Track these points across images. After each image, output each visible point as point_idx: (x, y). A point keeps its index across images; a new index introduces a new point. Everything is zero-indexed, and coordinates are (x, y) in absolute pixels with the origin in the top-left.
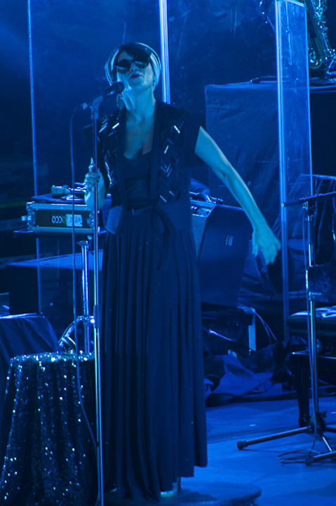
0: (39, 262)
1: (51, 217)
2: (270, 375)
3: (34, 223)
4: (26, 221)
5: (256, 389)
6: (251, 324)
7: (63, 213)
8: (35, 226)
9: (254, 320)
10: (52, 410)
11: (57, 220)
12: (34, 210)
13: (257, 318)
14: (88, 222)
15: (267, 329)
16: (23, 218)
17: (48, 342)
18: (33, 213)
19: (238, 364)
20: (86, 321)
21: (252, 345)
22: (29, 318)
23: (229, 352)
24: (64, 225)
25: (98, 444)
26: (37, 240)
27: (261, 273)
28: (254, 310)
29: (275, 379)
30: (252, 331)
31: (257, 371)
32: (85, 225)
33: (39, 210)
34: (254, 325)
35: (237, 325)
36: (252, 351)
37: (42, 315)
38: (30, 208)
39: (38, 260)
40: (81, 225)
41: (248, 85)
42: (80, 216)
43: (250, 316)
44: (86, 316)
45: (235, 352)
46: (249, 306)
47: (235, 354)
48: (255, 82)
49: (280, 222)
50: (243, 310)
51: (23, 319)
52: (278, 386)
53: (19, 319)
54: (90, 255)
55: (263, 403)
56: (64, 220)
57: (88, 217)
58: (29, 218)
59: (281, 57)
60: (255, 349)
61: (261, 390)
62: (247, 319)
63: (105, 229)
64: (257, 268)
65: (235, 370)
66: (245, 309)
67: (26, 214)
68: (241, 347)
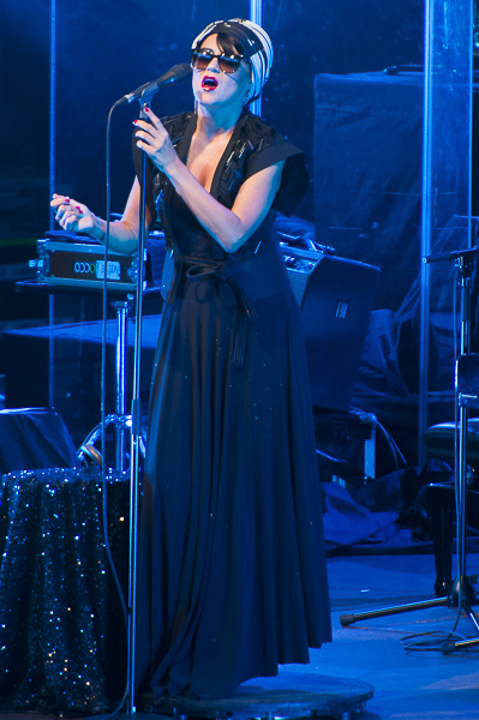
0: (52, 331)
1: (74, 264)
2: (395, 516)
3: (47, 271)
4: (36, 268)
5: (373, 536)
6: (369, 438)
7: (92, 258)
8: (49, 275)
9: (373, 432)
10: (63, 555)
11: (82, 268)
12: (49, 252)
13: (378, 430)
14: (129, 273)
15: (393, 446)
16: (32, 264)
17: (60, 452)
18: (47, 256)
19: (347, 498)
20: (120, 423)
21: (369, 469)
22: (33, 415)
23: (334, 478)
24: (92, 276)
25: (129, 611)
26: (51, 296)
27: (388, 362)
28: (374, 417)
29: (401, 523)
30: (369, 448)
31: (375, 510)
32: (124, 277)
33: (56, 252)
34: (373, 439)
35: (348, 438)
36: (369, 478)
37: (53, 411)
38: (43, 248)
39: (50, 327)
40: (118, 278)
41: (380, 77)
42: (117, 264)
43: (368, 426)
44: (119, 415)
45: (343, 478)
46: (368, 411)
47: (342, 483)
48: (390, 73)
49: (419, 286)
50: (357, 416)
51: (24, 416)
52: (406, 533)
53: (18, 415)
54: (130, 322)
55: (382, 557)
56: (92, 268)
57: (130, 266)
58: (41, 264)
59: (432, 37)
60: (373, 476)
61: (379, 539)
62: (364, 430)
63: (154, 286)
64: (382, 354)
65: (341, 506)
66: (362, 415)
67: (36, 257)
68: (353, 472)
